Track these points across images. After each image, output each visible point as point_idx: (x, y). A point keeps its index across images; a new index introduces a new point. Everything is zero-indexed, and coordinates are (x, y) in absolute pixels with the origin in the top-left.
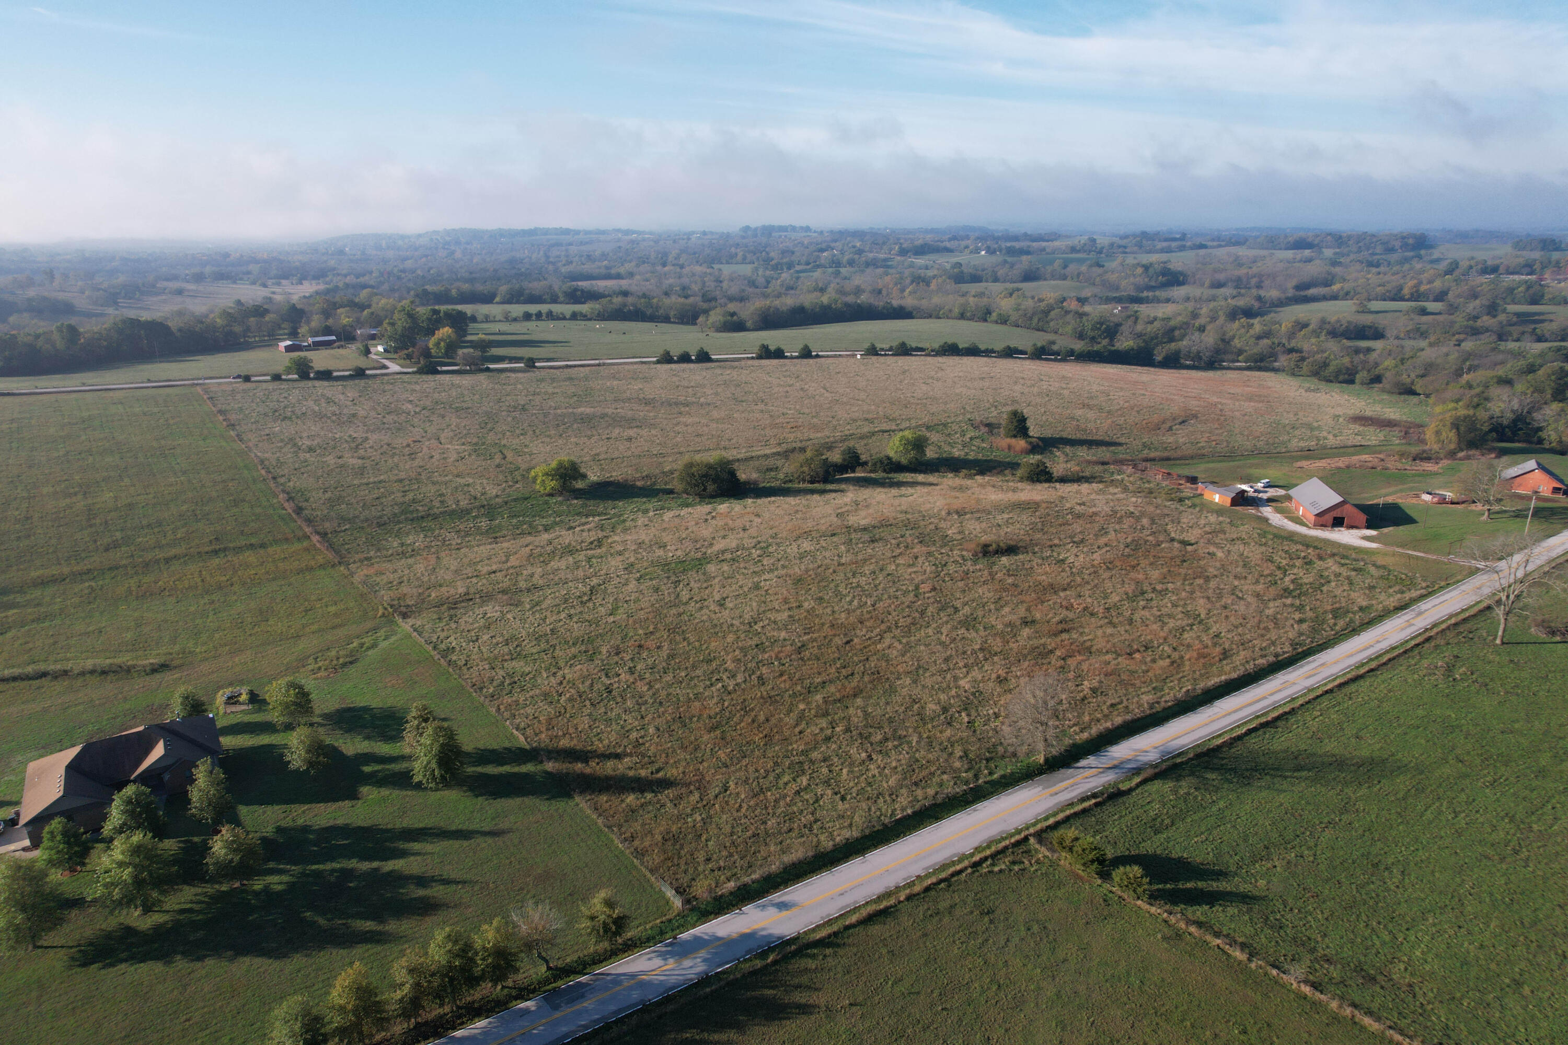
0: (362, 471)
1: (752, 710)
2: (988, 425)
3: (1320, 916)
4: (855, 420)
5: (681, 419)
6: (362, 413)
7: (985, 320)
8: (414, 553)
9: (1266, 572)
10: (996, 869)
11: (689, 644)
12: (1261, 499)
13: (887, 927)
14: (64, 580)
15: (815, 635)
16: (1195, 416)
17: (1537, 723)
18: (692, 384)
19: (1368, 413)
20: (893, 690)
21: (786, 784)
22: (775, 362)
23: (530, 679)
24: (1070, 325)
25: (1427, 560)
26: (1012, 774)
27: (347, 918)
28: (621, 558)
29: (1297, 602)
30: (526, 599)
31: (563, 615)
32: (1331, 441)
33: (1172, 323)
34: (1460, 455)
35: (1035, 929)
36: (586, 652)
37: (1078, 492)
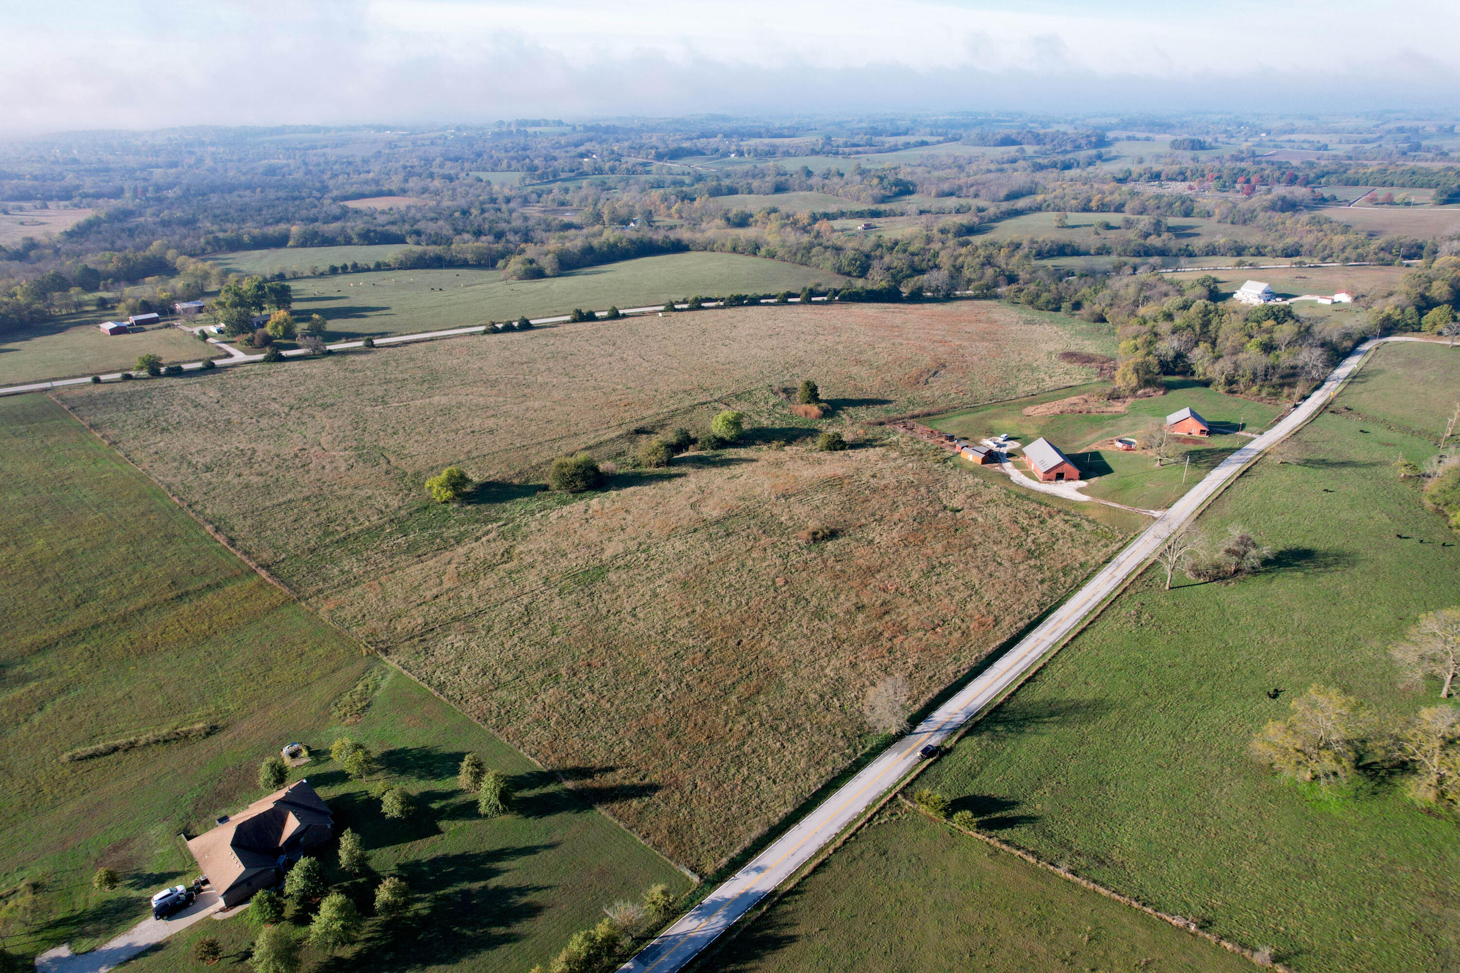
1: (691, 715)
2: (785, 390)
4: (676, 393)
5: (529, 404)
6: (235, 418)
8: (358, 582)
9: (1015, 535)
10: (882, 821)
11: (625, 659)
12: (1002, 454)
13: (827, 874)
14: (57, 644)
15: (714, 639)
16: (944, 365)
17: (1188, 656)
18: (525, 359)
19: (1073, 349)
20: (781, 685)
21: (734, 775)
22: (589, 324)
23: (519, 707)
24: (829, 261)
25: (1121, 511)
26: (877, 745)
27: (485, 927)
28: (534, 572)
29: (1038, 563)
30: (480, 623)
32: (1049, 384)
33: (912, 249)
34: (1140, 392)
35: (914, 860)
36: (550, 675)
37: (868, 460)
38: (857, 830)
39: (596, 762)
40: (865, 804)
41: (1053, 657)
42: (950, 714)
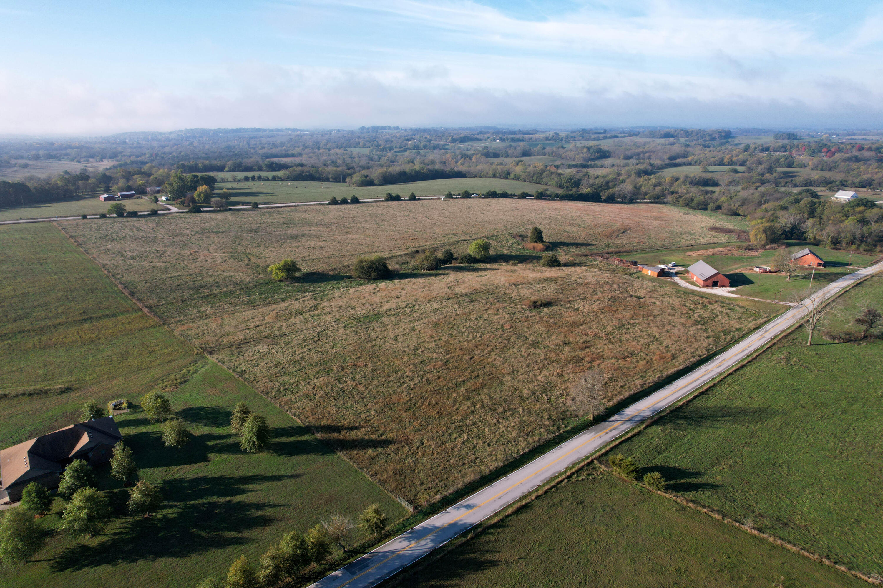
0: (166, 270)
1: (427, 398)
2: (520, 236)
3: (752, 493)
4: (447, 235)
5: (350, 236)
6: (160, 236)
7: (507, 178)
8: (207, 317)
9: (684, 312)
10: (580, 479)
11: (383, 363)
12: (672, 273)
13: (529, 514)
16: (629, 229)
17: (836, 386)
18: (351, 216)
19: (718, 225)
20: (502, 384)
21: (455, 438)
22: (396, 203)
23: (295, 386)
24: (555, 180)
25: (764, 303)
26: (577, 426)
27: (219, 531)
28: (331, 316)
29: (704, 327)
30: (282, 341)
31: (305, 349)
32: (702, 241)
33: (607, 179)
34: (768, 247)
36: (324, 369)
37: (575, 271)
38: (557, 483)
39: (345, 423)
40: (566, 466)
41: (721, 380)
42: (638, 410)
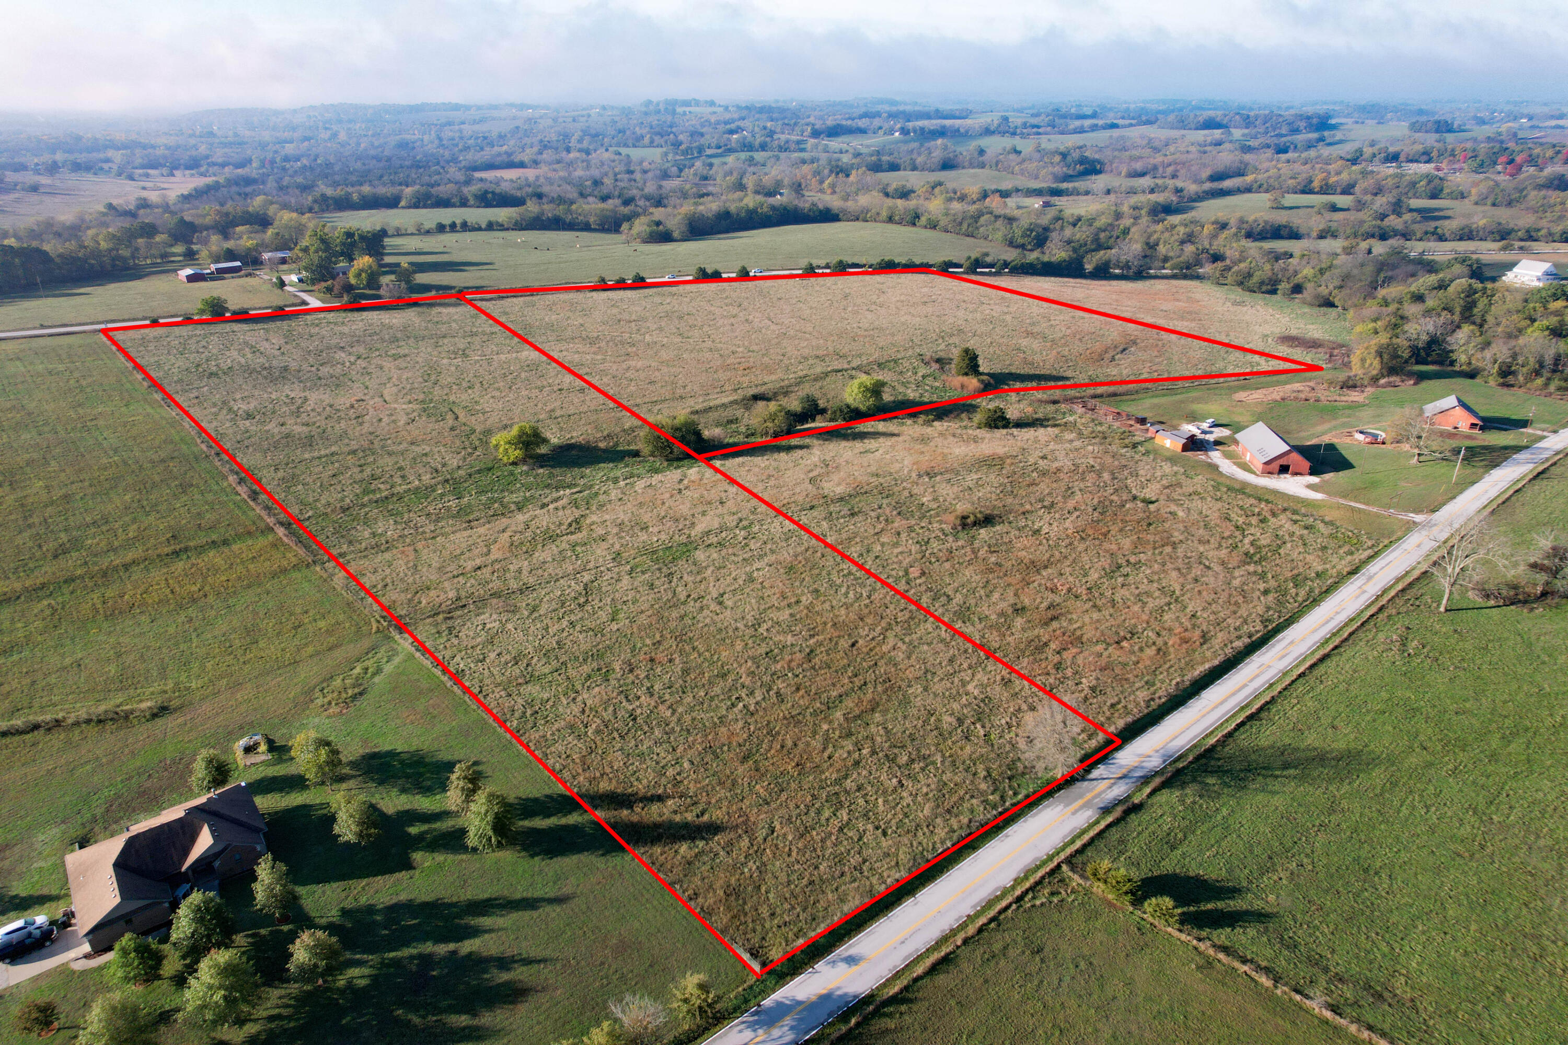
0: (310, 441)
1: (778, 733)
2: (938, 361)
3: (1326, 930)
4: (806, 359)
5: (632, 363)
6: (293, 365)
7: (914, 224)
8: (389, 546)
9: (1227, 534)
10: (1038, 902)
11: (700, 655)
12: (1207, 442)
13: (951, 976)
14: (19, 597)
15: (821, 638)
16: (1134, 343)
17: (1484, 700)
18: (634, 317)
19: (1294, 332)
20: (906, 702)
21: (828, 820)
22: (713, 286)
23: (552, 707)
24: (1000, 231)
25: (1368, 513)
26: (1034, 792)
27: (441, 1013)
28: (604, 545)
29: (1259, 569)
30: (522, 603)
31: (565, 623)
33: (1097, 224)
34: (1382, 381)
35: (1083, 965)
36: (599, 669)
37: (1036, 440)
38: (1000, 913)
39: (640, 787)
40: (1013, 875)
41: (1285, 689)
42: (1139, 755)
